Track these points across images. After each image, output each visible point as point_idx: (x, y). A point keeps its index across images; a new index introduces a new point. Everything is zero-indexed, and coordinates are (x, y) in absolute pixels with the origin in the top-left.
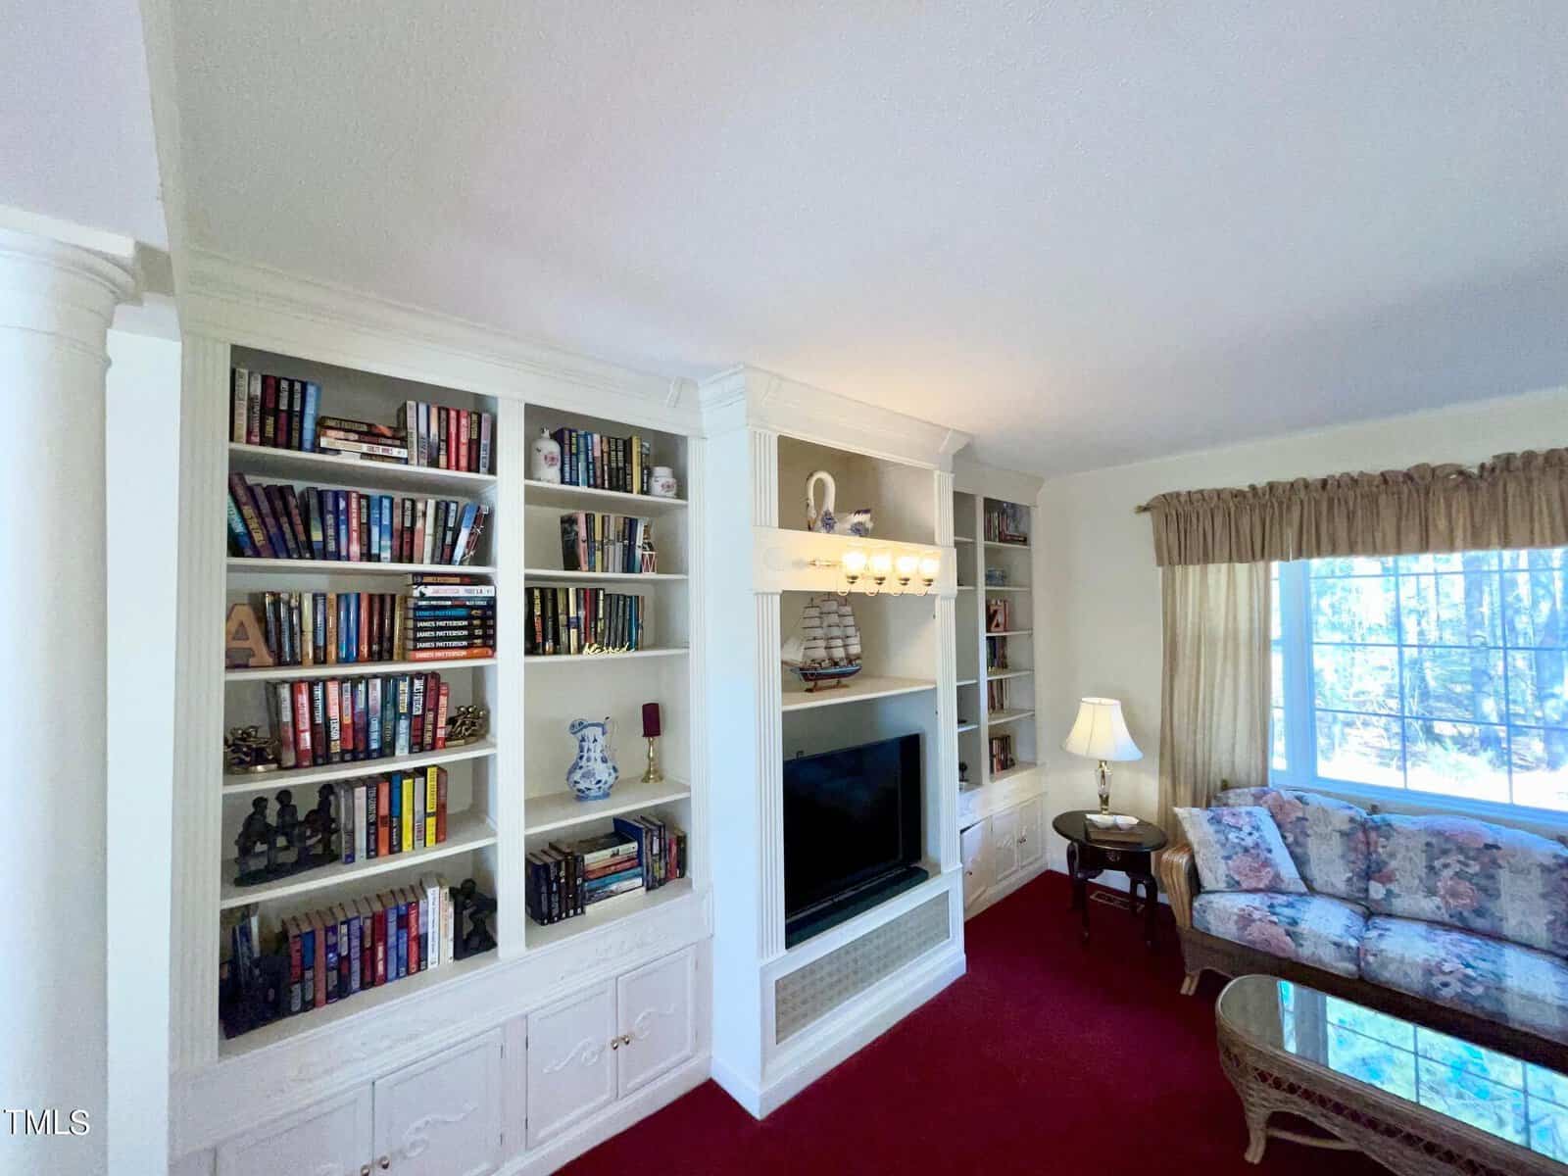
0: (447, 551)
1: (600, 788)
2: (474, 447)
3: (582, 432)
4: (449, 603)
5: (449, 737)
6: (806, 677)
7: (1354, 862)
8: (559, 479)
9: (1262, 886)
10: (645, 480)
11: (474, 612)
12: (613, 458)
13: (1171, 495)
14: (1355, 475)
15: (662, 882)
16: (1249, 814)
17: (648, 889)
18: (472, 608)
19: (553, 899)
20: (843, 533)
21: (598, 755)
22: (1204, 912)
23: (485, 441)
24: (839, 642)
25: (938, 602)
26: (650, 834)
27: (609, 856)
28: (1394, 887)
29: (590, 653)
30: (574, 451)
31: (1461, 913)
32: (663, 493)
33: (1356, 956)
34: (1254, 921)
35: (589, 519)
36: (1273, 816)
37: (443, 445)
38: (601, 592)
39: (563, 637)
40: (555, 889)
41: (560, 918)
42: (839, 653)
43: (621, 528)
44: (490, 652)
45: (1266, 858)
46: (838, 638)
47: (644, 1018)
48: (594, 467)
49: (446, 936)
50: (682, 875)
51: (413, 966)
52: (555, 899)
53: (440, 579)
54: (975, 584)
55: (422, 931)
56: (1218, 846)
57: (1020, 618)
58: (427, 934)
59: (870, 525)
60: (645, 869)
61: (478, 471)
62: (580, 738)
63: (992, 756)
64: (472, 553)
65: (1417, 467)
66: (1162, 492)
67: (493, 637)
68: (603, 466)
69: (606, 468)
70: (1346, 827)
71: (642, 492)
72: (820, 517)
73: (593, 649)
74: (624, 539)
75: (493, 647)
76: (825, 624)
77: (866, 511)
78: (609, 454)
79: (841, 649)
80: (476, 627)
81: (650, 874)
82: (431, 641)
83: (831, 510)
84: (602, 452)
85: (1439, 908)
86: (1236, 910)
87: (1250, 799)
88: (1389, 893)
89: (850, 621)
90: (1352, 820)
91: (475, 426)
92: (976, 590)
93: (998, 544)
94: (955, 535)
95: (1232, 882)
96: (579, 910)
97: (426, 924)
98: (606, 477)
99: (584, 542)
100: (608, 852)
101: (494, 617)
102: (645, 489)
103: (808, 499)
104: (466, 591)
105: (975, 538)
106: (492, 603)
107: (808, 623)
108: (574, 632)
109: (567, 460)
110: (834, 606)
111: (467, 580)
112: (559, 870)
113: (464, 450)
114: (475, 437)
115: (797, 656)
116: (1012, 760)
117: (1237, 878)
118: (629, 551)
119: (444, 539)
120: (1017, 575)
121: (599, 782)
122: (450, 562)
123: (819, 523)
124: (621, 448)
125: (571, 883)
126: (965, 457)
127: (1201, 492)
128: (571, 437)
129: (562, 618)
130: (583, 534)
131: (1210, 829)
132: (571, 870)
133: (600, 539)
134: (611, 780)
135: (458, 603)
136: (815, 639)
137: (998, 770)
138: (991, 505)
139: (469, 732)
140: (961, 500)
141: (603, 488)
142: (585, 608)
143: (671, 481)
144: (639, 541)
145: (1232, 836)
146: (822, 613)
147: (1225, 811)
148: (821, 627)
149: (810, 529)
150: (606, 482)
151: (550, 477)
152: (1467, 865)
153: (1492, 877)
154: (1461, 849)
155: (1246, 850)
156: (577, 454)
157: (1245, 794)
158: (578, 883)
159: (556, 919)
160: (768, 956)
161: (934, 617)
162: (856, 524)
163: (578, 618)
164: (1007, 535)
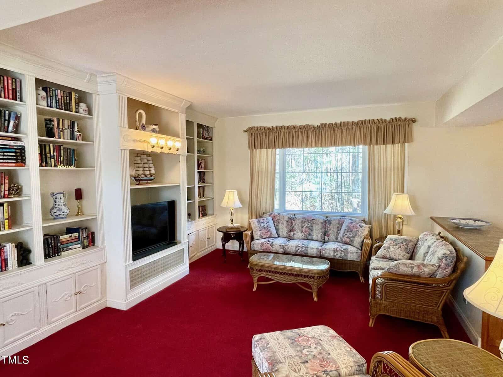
0: (6, 128)
1: (64, 214)
2: (14, 91)
3: (54, 89)
4: (8, 147)
5: (9, 194)
6: (136, 180)
7: (288, 228)
8: (46, 105)
9: (268, 237)
10: (77, 108)
11: (17, 151)
12: (65, 99)
13: (252, 127)
14: (294, 125)
15: (87, 247)
16: (267, 219)
17: (83, 249)
18: (16, 149)
19: (50, 250)
20: (149, 131)
21: (62, 204)
22: (254, 245)
23: (18, 89)
24: (147, 169)
25: (181, 156)
26: (82, 231)
27: (68, 237)
28: (295, 232)
29: (60, 167)
30: (51, 96)
31: (306, 236)
32: (84, 113)
33: (283, 247)
34: (264, 244)
35: (58, 120)
36: (272, 219)
37: (2, 89)
38: (62, 147)
39: (49, 162)
40: (50, 247)
41: (53, 257)
42: (147, 173)
43: (69, 125)
44: (24, 165)
45: (269, 229)
46: (147, 167)
47: (84, 287)
48: (59, 102)
49: (15, 259)
50: (94, 245)
51: (4, 269)
52: (51, 250)
53: (4, 138)
54: (194, 153)
55: (6, 257)
56: (258, 228)
57: (209, 166)
58: (7, 259)
59: (158, 130)
60: (81, 242)
61: (16, 100)
62: (55, 198)
63: (199, 212)
64: (15, 130)
65: (306, 125)
66: (250, 126)
67: (25, 160)
68: (62, 102)
69: (63, 102)
70: (287, 220)
71: (76, 112)
72: (140, 126)
73: (61, 166)
74: (70, 128)
75: (25, 163)
76: (142, 163)
77: (157, 125)
78: (64, 97)
79: (148, 171)
80: (19, 156)
81: (83, 243)
82: (2, 160)
83: (144, 123)
84: (61, 96)
85: (303, 235)
86: (261, 243)
87: (268, 216)
88: (294, 234)
89: (151, 162)
90: (289, 218)
91: (14, 83)
92: (194, 155)
93: (202, 140)
94: (186, 135)
95: (261, 236)
96: (59, 254)
97: (7, 255)
98: (63, 106)
99: (56, 128)
100: (68, 236)
101: (24, 153)
102: (77, 111)
103: (136, 119)
104: (14, 143)
105: (194, 137)
106: (23, 148)
107: (136, 162)
108: (53, 160)
109: (49, 99)
110: (145, 156)
111: (13, 139)
112: (52, 241)
113: (10, 92)
114: (14, 88)
115: (133, 173)
116: (206, 213)
117: (262, 235)
118: (72, 133)
119: (4, 124)
120: (209, 150)
121: (64, 212)
122: (7, 132)
123: (140, 128)
124: (68, 95)
125: (56, 245)
126: (190, 109)
127: (260, 127)
128: (50, 90)
129: (48, 155)
130: (56, 125)
131: (257, 224)
132: (56, 241)
133: (62, 128)
134: (68, 212)
135: (11, 147)
136: (139, 167)
137: (201, 216)
138: (199, 126)
139: (16, 193)
140: (189, 123)
141: (62, 110)
142: (56, 152)
143: (87, 109)
144: (76, 129)
145: (262, 225)
146: (141, 159)
147: (261, 219)
148: (141, 163)
149: (137, 129)
150: (63, 108)
151: (43, 104)
152: (308, 224)
153: (312, 226)
154: (308, 221)
155: (265, 228)
156: (52, 97)
157: (267, 215)
158: (58, 245)
159: (51, 256)
160: (127, 263)
161: (180, 162)
162: (153, 129)
163: (54, 155)
164: (205, 137)
